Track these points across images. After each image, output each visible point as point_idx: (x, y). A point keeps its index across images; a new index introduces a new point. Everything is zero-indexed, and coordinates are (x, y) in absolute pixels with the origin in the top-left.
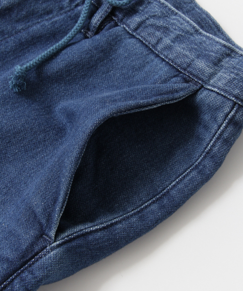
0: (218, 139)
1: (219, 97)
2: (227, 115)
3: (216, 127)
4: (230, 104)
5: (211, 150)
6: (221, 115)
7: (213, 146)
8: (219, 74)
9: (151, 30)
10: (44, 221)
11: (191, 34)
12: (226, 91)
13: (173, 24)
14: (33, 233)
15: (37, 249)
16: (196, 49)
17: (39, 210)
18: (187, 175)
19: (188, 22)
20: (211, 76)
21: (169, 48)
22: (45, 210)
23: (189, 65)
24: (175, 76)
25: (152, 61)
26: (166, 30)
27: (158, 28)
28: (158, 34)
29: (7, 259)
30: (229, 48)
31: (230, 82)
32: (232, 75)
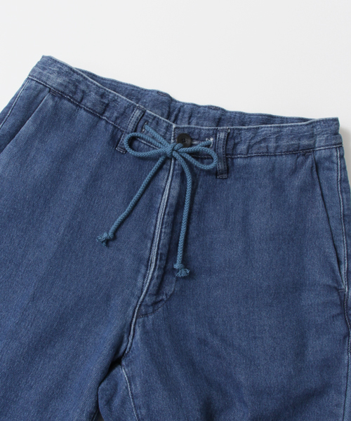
0: (341, 170)
1: (327, 150)
2: (337, 156)
3: (335, 166)
4: (334, 150)
5: (341, 178)
6: (334, 159)
7: (341, 175)
8: (317, 139)
9: (257, 146)
10: (336, 285)
11: (281, 131)
12: (327, 145)
13: (266, 134)
14: (336, 294)
15: (343, 299)
16: (294, 137)
17: (330, 282)
18: (343, 199)
19: (271, 127)
20: (314, 143)
21: (277, 147)
22: (333, 280)
23: (299, 147)
24: (298, 157)
25: (276, 160)
26: (264, 140)
27: (260, 142)
28: (263, 145)
29: (338, 314)
30: (311, 123)
31: (327, 139)
32: (325, 136)
